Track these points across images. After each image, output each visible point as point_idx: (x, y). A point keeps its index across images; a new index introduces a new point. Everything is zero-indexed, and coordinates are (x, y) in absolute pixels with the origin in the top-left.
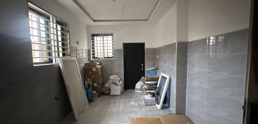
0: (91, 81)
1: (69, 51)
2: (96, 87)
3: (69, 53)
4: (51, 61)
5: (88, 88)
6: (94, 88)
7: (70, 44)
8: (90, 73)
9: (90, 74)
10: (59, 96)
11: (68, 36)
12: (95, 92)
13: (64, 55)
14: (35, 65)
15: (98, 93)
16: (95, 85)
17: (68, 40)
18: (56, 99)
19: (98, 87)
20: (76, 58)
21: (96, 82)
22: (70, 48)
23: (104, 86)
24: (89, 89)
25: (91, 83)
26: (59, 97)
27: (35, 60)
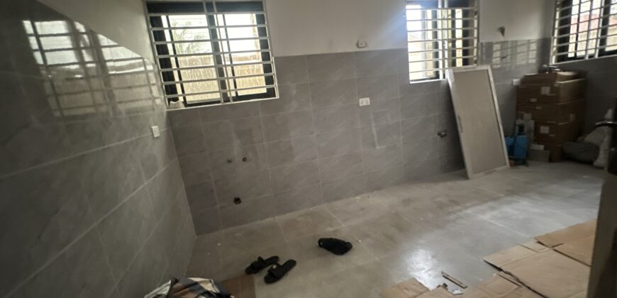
0: (533, 119)
1: (475, 54)
2: (545, 135)
3: (475, 59)
4: (437, 76)
5: (519, 134)
6: (539, 138)
7: (478, 38)
8: (534, 100)
9: (534, 103)
10: (446, 131)
11: (476, 22)
12: (541, 147)
13: (465, 62)
14: (411, 83)
15: (548, 152)
16: (545, 130)
17: (476, 32)
18: (439, 134)
19: (553, 135)
20: (491, 67)
21: (546, 124)
22: (477, 48)
23: (580, 139)
24: (521, 136)
25: (532, 124)
26: (443, 133)
27: (413, 77)
